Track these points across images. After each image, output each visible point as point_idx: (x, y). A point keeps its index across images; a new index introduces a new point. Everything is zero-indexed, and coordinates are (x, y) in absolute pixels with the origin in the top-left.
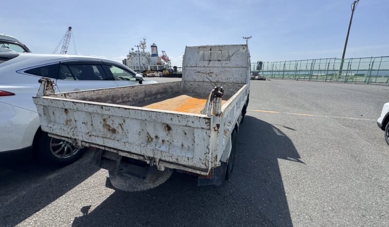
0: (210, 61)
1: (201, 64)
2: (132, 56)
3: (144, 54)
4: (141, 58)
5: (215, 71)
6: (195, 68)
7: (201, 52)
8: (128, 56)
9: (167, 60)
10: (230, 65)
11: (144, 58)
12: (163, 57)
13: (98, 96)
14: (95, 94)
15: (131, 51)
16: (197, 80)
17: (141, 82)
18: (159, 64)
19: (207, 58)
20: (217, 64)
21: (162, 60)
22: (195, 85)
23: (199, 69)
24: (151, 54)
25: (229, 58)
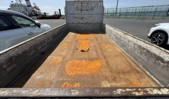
0: (82, 10)
1: (76, 12)
2: (14, 7)
3: (22, 5)
4: (20, 8)
5: (85, 16)
6: (73, 15)
7: (76, 5)
8: (10, 6)
9: (38, 9)
10: (93, 13)
11: (22, 8)
12: (35, 7)
13: (24, 50)
14: (20, 49)
15: (12, 3)
16: (75, 22)
17: (39, 27)
18: (34, 11)
19: (80, 8)
20: (86, 12)
21: (35, 9)
22: (74, 25)
23: (75, 16)
24: (26, 5)
25: (92, 9)
